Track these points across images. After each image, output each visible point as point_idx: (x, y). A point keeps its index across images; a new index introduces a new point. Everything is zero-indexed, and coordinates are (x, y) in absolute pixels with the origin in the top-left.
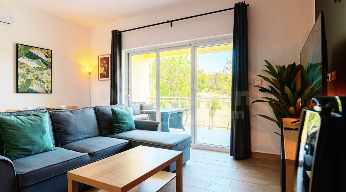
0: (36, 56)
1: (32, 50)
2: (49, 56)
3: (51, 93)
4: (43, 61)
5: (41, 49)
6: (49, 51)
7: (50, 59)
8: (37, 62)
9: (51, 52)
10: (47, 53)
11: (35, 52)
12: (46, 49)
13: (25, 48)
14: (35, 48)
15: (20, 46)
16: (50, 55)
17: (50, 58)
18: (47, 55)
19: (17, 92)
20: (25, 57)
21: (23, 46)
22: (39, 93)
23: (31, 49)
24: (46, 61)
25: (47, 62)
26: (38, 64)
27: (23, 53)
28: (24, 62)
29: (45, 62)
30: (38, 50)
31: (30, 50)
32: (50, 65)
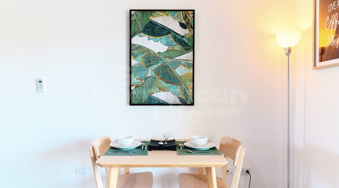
0: (163, 28)
1: (156, 16)
2: (188, 24)
3: (193, 104)
4: (176, 36)
5: (173, 13)
6: (189, 12)
7: (191, 29)
8: (164, 41)
9: (194, 14)
10: (185, 19)
11: (160, 20)
12: (182, 11)
13: (143, 16)
14: (160, 13)
15: (135, 14)
16: (191, 22)
17: (191, 27)
18: (184, 22)
19: (131, 104)
20: (142, 34)
21: (139, 13)
22: (168, 104)
23: (153, 16)
24: (183, 37)
25: (184, 39)
26: (167, 44)
27: (140, 26)
28: (141, 45)
29: (180, 38)
30: (168, 15)
31: (151, 18)
32: (190, 44)
